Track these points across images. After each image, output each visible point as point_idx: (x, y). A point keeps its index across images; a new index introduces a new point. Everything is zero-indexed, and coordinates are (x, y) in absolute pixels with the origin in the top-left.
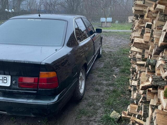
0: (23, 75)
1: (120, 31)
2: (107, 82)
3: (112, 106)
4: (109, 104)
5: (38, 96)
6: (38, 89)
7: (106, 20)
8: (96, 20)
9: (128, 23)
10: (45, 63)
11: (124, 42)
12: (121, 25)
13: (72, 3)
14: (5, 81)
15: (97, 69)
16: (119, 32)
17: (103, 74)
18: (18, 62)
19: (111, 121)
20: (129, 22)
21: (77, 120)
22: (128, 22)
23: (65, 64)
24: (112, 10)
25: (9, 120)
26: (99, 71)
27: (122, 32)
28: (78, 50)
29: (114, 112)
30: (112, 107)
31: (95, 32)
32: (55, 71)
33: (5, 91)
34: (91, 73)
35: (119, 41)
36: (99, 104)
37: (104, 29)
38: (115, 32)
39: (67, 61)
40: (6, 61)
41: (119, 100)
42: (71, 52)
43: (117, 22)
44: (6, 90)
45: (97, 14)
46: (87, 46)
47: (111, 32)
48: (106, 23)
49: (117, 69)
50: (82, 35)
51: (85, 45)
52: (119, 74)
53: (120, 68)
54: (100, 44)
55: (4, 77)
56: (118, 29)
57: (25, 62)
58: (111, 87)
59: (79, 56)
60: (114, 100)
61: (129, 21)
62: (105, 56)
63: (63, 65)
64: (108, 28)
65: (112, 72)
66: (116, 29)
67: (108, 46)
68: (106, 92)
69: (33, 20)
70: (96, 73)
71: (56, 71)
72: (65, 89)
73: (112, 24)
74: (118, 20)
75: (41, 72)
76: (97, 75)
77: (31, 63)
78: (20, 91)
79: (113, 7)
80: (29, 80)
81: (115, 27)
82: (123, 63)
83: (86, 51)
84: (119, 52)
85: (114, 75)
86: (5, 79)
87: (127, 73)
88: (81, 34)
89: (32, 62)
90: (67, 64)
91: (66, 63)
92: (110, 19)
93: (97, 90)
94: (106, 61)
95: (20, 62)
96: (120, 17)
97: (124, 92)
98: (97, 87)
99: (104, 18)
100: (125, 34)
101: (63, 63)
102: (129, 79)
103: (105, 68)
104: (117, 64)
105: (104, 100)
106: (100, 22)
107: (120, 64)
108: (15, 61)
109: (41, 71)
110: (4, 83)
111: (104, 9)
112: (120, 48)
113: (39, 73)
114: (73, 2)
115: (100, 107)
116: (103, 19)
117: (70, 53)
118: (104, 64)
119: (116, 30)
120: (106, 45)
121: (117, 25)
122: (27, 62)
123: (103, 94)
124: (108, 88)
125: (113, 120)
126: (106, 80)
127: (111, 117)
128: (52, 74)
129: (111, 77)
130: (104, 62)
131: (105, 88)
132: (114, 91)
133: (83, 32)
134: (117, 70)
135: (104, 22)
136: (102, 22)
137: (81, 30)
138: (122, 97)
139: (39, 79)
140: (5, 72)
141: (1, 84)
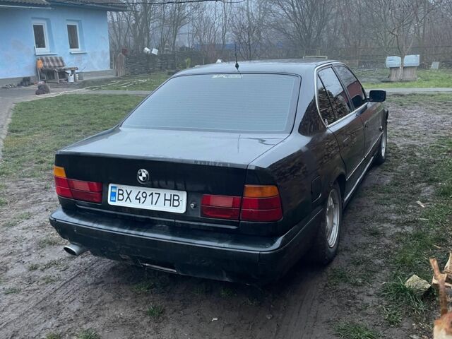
0: (211, 190)
1: (443, 90)
2: (400, 217)
3: (410, 266)
4: (403, 261)
5: (237, 237)
6: (239, 220)
7: (402, 61)
8: (372, 62)
10: (257, 167)
12: (448, 75)
13: (307, 20)
14: (176, 203)
15: (374, 187)
16: (440, 94)
17: (389, 199)
18: (202, 164)
19: (406, 294)
21: (327, 288)
23: (296, 171)
24: (421, 32)
26: (380, 193)
27: (448, 95)
28: (324, 142)
29: (415, 277)
30: (411, 268)
31: (366, 100)
32: (277, 186)
33: (175, 223)
34: (360, 196)
35: (439, 117)
36: (380, 261)
37: (397, 87)
38: (429, 95)
39: (301, 164)
41: (429, 256)
42: (308, 145)
43: (435, 65)
44: (177, 221)
45: (377, 46)
46: (348, 132)
47: (415, 94)
48: (401, 70)
49: (428, 188)
50: (334, 106)
51: (340, 131)
52: (433, 199)
53: (436, 187)
54: (381, 130)
55: (174, 195)
56: (438, 86)
57: (217, 165)
58: (410, 227)
59: (328, 155)
60: (417, 255)
62: (396, 157)
63: (293, 173)
64: (408, 84)
65: (414, 194)
66: (432, 85)
67: (406, 132)
68: (398, 238)
69: (224, 76)
70: (373, 195)
71: (278, 184)
72: (296, 226)
73: (422, 73)
74: (439, 60)
75: (247, 186)
76: (373, 201)
77: (229, 166)
78: (204, 224)
79: (424, 25)
80: (223, 202)
81: (428, 80)
82: (444, 174)
83: (344, 146)
84: (437, 147)
85: (419, 202)
86: (176, 198)
88: (330, 103)
90: (301, 171)
91: (300, 168)
92: (412, 60)
93: (375, 233)
94: (399, 169)
95: (207, 164)
96: (446, 51)
97: (443, 240)
98: (375, 225)
99: (396, 57)
101: (294, 167)
103: (396, 185)
104: (428, 176)
105: (392, 254)
106: (383, 68)
107: (436, 178)
109: (248, 184)
110: (173, 206)
111: (395, 33)
112: (441, 137)
113: (244, 187)
114: (310, 17)
115: (382, 268)
116: (393, 61)
117: (306, 149)
118: (392, 176)
119: (432, 90)
120: (401, 129)
121: (434, 75)
122: (220, 163)
123: (388, 242)
124: (402, 228)
125: (412, 293)
126: (398, 213)
127: (407, 287)
128: (270, 191)
129: (411, 206)
130: (392, 171)
132: (418, 236)
133: (336, 98)
134: (428, 190)
135: (397, 68)
136: (391, 68)
137: (330, 93)
139: (242, 200)
140: (178, 184)
141: (168, 208)
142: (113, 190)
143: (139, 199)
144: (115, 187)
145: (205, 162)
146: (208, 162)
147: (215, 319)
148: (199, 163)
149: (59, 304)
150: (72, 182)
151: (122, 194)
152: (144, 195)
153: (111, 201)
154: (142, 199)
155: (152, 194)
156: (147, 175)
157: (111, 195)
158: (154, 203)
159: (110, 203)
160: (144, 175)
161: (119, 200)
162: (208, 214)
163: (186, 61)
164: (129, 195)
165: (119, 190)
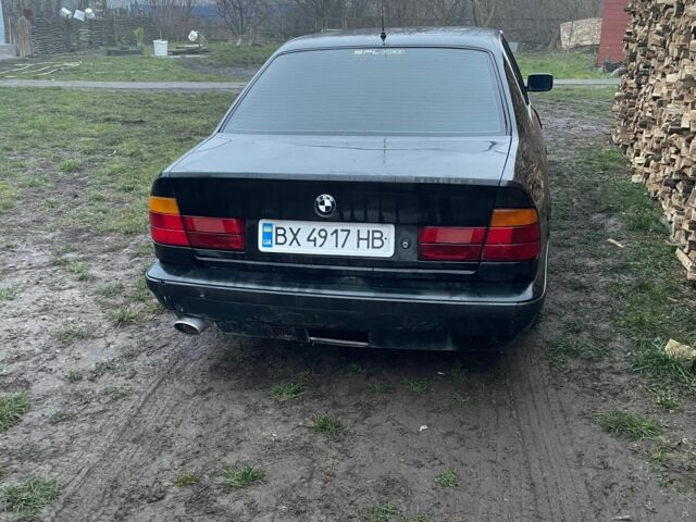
0: (438, 219)
2: (599, 263)
4: (641, 323)
5: (475, 285)
6: (480, 261)
9: (561, 50)
10: (510, 182)
11: (585, 127)
12: (540, 62)
14: (378, 243)
17: (568, 239)
18: (428, 181)
20: (563, 46)
21: (554, 368)
22: (561, 44)
25: (345, 371)
29: (673, 342)
32: (536, 209)
33: (373, 272)
35: (562, 122)
36: (606, 326)
40: (393, 181)
41: (669, 312)
43: (514, 47)
44: (376, 269)
49: (612, 221)
52: (628, 235)
53: (622, 218)
55: (373, 232)
57: (453, 182)
58: (622, 276)
61: (564, 43)
65: (597, 229)
74: (517, 40)
75: (496, 211)
77: (471, 182)
78: (421, 271)
80: (458, 236)
84: (586, 163)
85: (611, 241)
86: (377, 235)
87: (656, 231)
89: (474, 180)
93: (580, 287)
96: (526, 27)
97: (676, 290)
98: (572, 277)
100: (571, 96)
102: (674, 249)
104: (600, 204)
107: (612, 206)
108: (420, 178)
109: (498, 208)
110: (373, 247)
112: (581, 149)
113: (491, 213)
115: (613, 334)
122: (457, 179)
123: (603, 298)
124: (614, 278)
126: (594, 257)
127: (669, 356)
128: (528, 217)
129: (604, 247)
131: (603, 280)
132: (642, 287)
134: (614, 224)
138: (674, 303)
139: (487, 231)
140: (384, 214)
141: (364, 251)
142: (267, 230)
143: (315, 240)
144: (271, 225)
145: (432, 179)
146: (438, 179)
147: (423, 427)
148: (422, 181)
149: (158, 431)
150: (192, 220)
151: (284, 235)
152: (323, 234)
153: (264, 246)
154: (319, 241)
155: (336, 231)
156: (332, 203)
157: (264, 238)
158: (340, 244)
159: (262, 249)
160: (328, 203)
161: (277, 243)
162: (430, 255)
163: (136, 32)
164: (295, 235)
165: (277, 228)
